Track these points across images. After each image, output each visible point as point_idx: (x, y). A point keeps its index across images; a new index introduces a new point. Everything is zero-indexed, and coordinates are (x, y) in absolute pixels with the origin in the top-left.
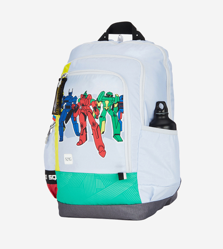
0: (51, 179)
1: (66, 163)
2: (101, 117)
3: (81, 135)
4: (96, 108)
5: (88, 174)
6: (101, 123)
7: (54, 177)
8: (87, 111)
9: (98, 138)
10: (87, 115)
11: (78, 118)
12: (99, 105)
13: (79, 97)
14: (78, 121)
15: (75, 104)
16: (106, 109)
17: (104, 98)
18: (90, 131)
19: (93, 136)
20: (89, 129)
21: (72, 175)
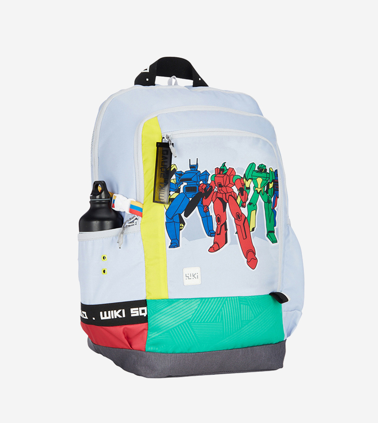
0: (137, 315)
1: (187, 282)
2: (250, 204)
3: (218, 235)
4: (243, 191)
5: (228, 299)
6: (250, 214)
7: (143, 311)
8: (227, 195)
9: (245, 238)
10: (226, 201)
11: (211, 207)
12: (247, 186)
13: (212, 172)
14: (212, 212)
15: (206, 184)
16: (259, 192)
17: (255, 174)
18: (233, 226)
19: (237, 235)
20: (231, 224)
21: (199, 302)
